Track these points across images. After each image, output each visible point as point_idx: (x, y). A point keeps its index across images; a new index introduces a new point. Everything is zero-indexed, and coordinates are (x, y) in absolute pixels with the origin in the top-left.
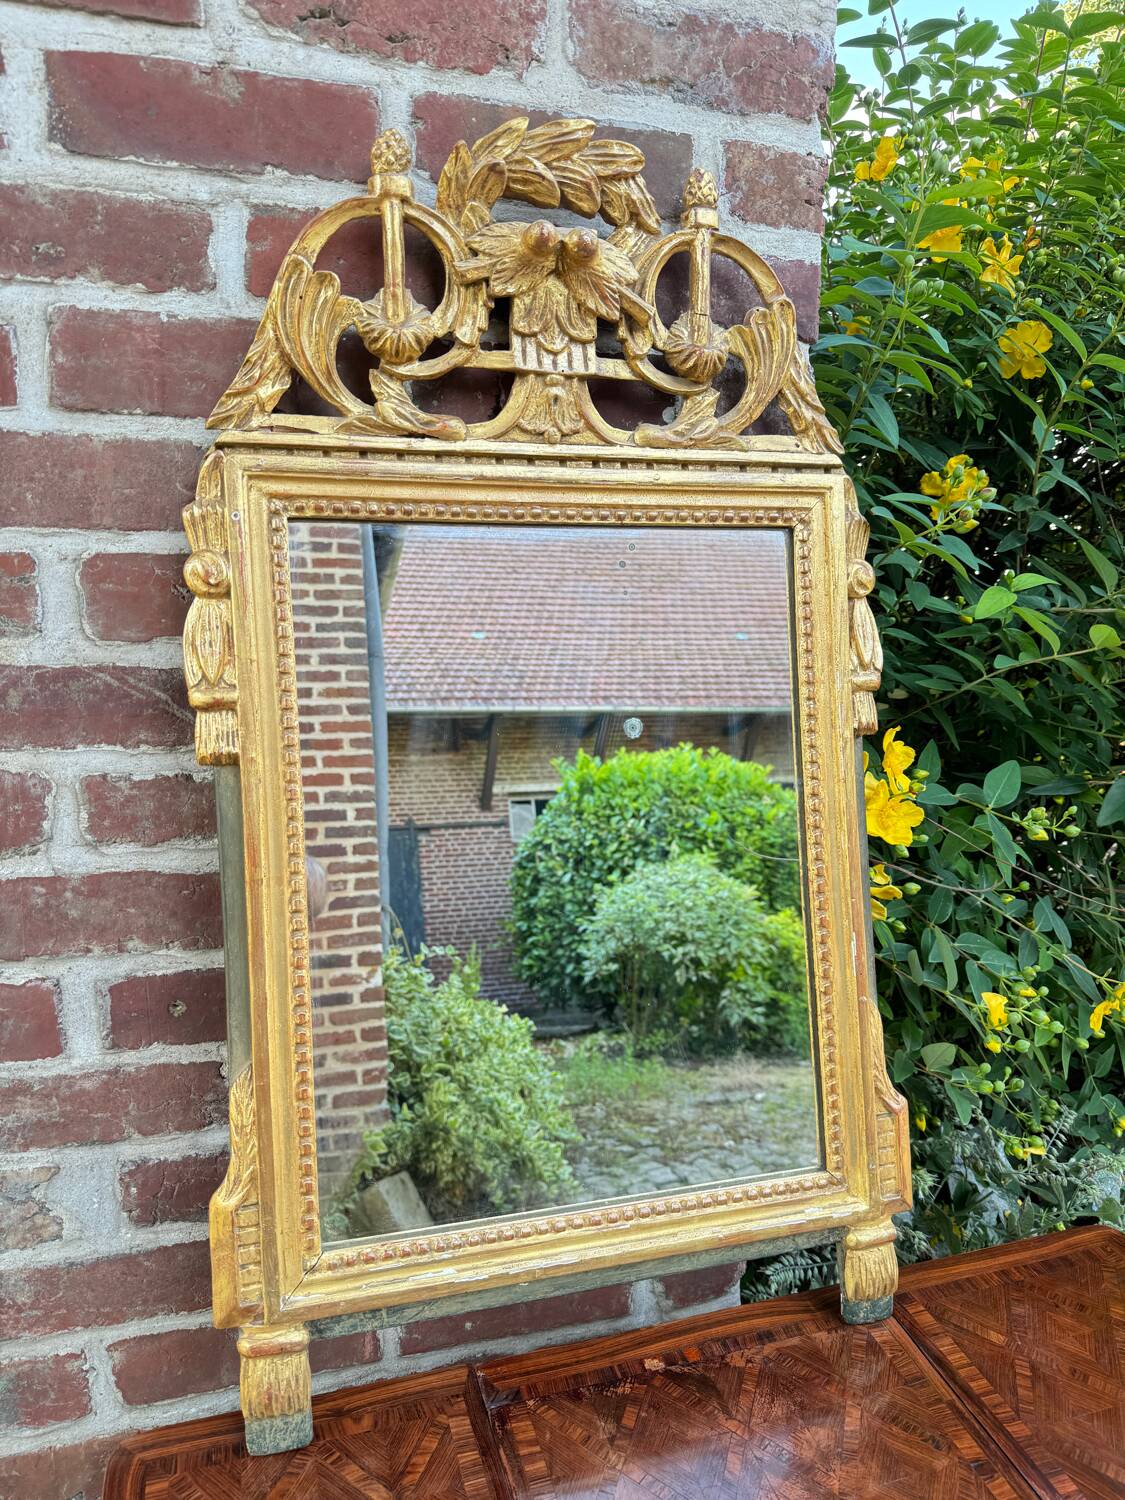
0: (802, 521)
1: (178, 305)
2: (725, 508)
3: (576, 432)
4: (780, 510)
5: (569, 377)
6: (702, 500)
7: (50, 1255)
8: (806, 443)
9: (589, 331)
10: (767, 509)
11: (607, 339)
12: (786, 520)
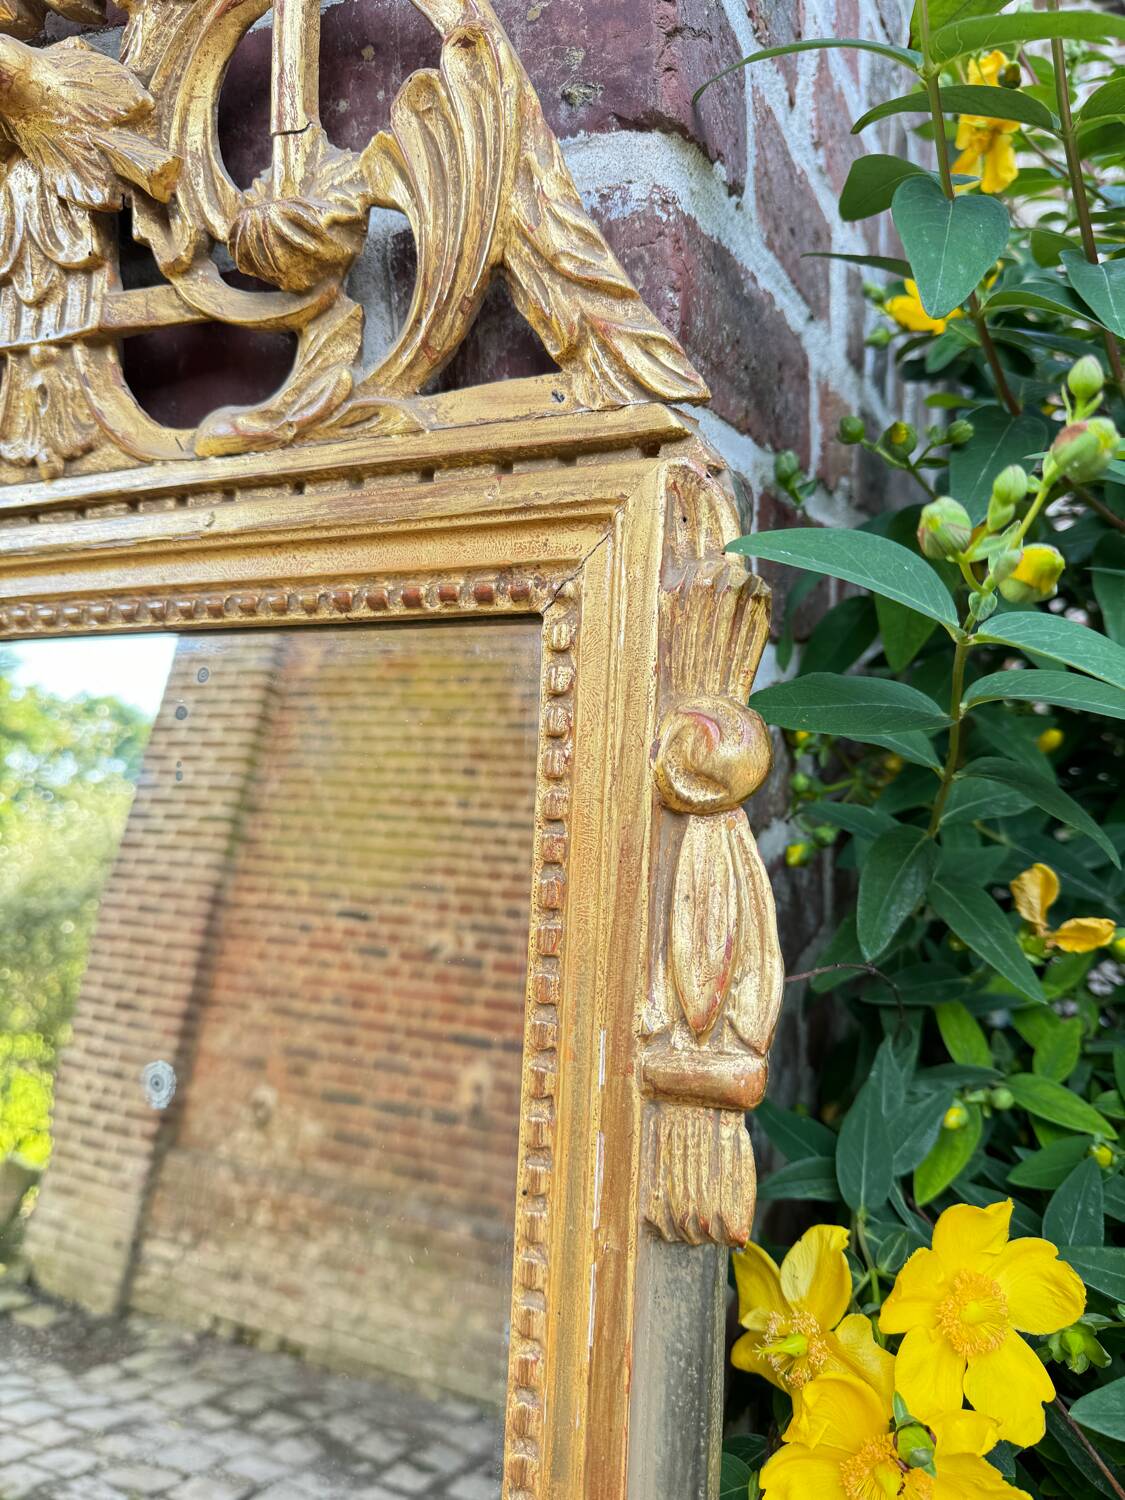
0: (558, 597)
2: (370, 577)
3: (89, 450)
4: (505, 570)
5: (64, 345)
6: (316, 562)
8: (580, 386)
9: (85, 244)
10: (470, 571)
12: (520, 596)
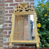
1: (13, 10)
7: (6, 42)
11: (26, 9)
